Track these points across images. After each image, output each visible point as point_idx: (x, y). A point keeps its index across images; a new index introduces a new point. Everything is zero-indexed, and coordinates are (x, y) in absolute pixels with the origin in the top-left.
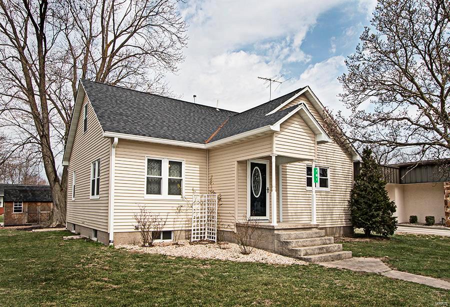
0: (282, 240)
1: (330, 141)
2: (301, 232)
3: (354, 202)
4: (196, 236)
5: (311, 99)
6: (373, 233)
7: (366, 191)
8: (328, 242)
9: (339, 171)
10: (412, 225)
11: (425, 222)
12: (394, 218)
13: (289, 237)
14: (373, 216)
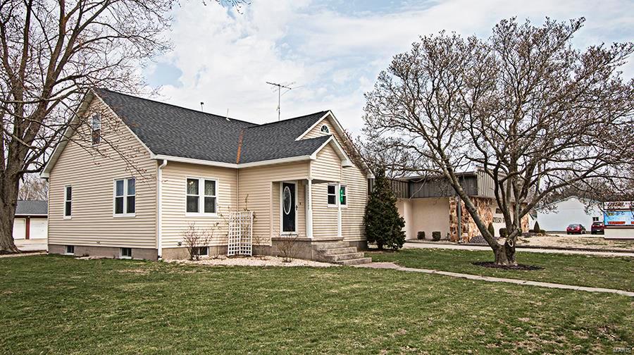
0: (319, 249)
1: (354, 166)
3: (368, 218)
4: (231, 251)
5: (336, 128)
6: (385, 247)
7: (379, 207)
8: (353, 251)
9: (356, 189)
10: (420, 241)
11: (432, 238)
12: (403, 232)
13: (324, 246)
14: (385, 231)
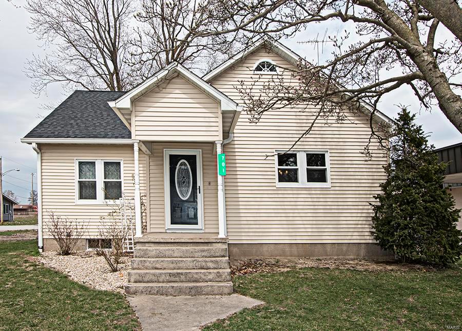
2: (169, 248)
13: (145, 254)
